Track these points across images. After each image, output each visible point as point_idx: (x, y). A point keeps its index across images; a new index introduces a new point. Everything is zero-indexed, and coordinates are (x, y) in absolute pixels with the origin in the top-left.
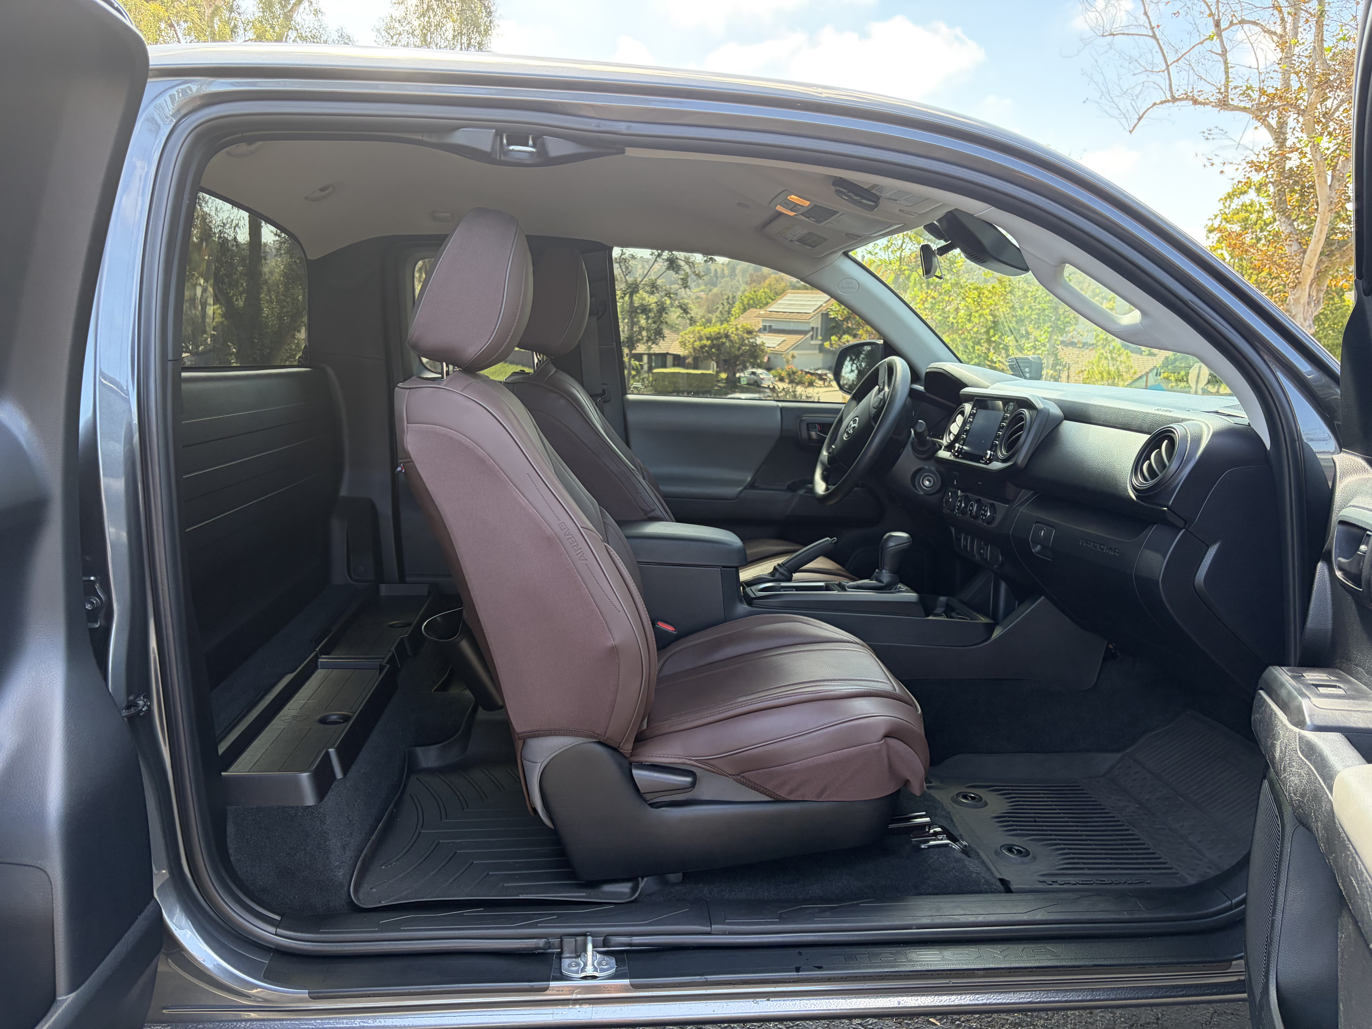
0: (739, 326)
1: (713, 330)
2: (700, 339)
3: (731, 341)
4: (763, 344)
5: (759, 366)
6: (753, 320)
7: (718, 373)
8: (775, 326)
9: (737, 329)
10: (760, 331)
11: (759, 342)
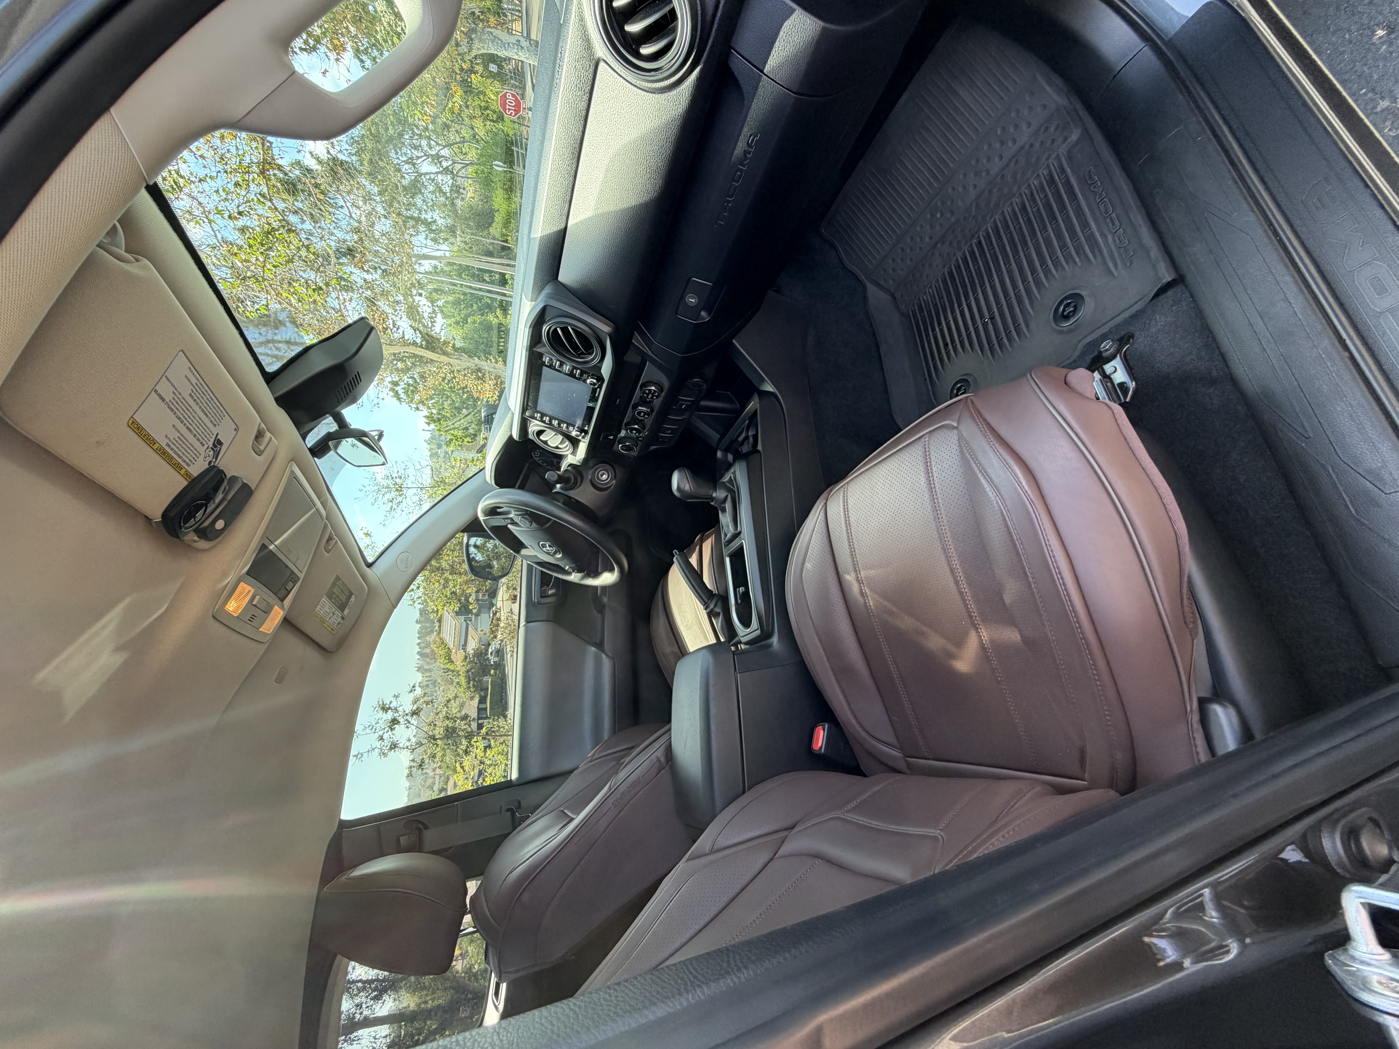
3: (471, 669)
4: (473, 649)
5: (487, 650)
6: (458, 657)
7: (491, 675)
9: (464, 665)
11: (472, 652)
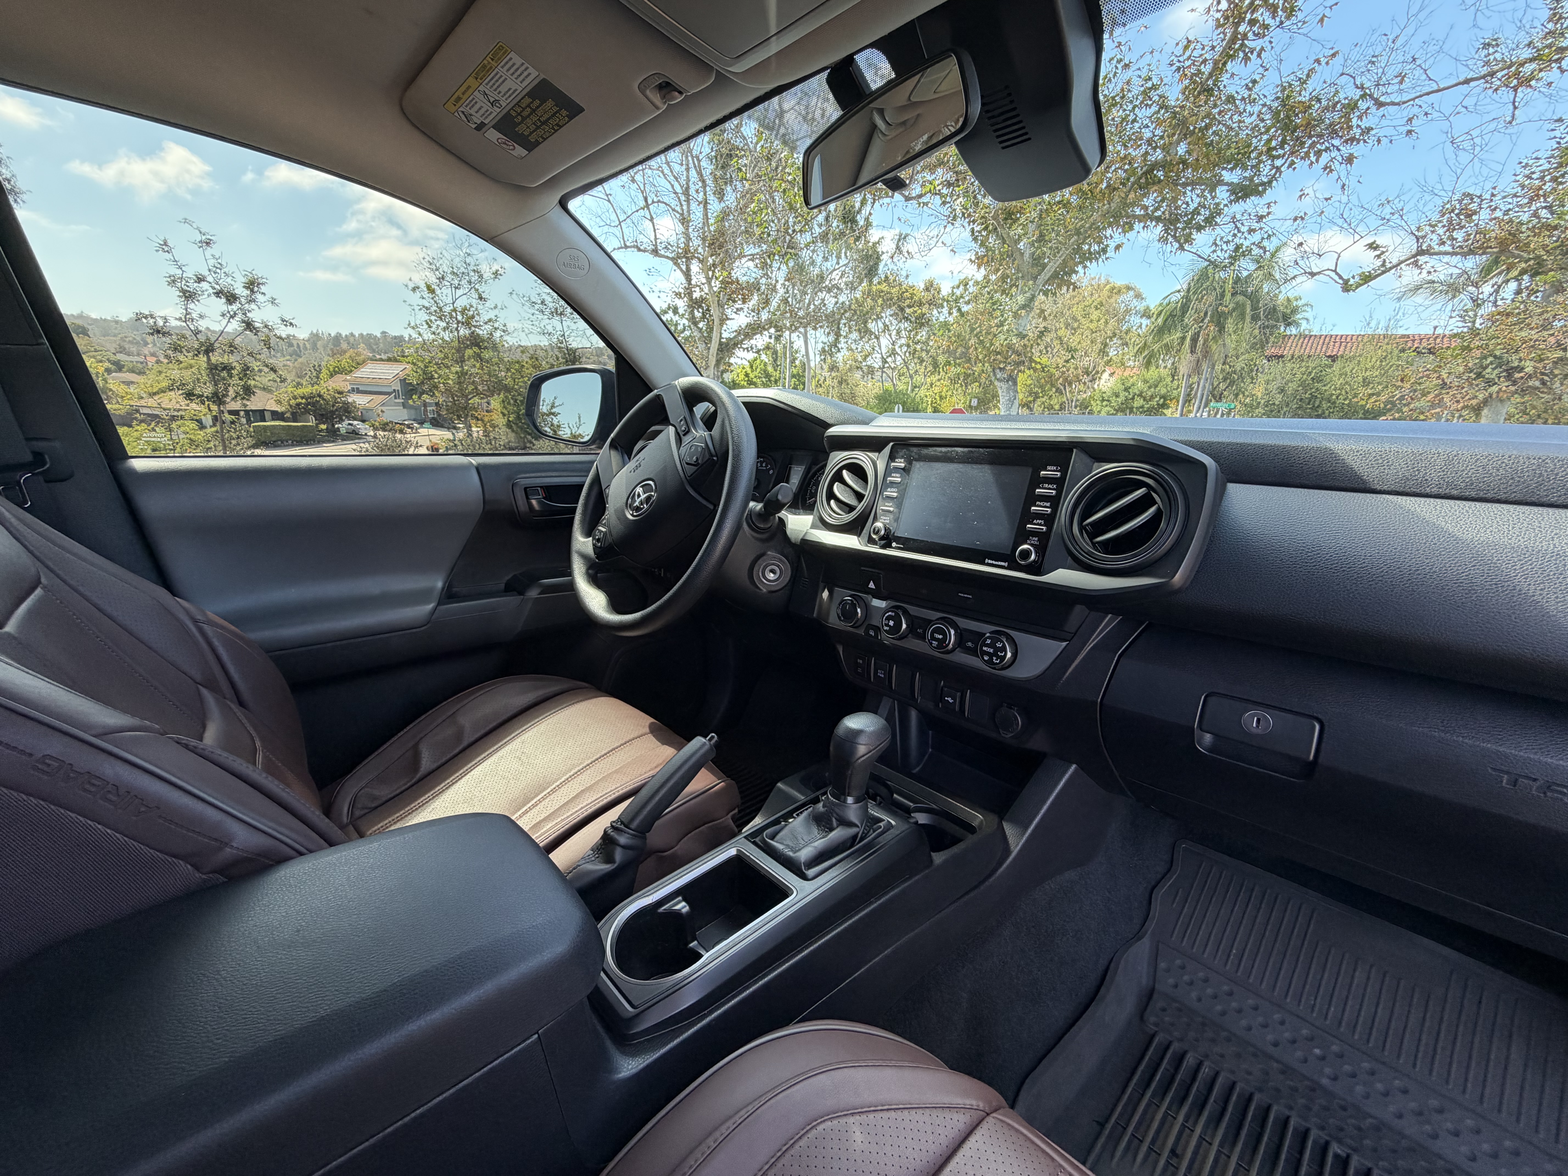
0: (330, 388)
1: (307, 390)
2: (295, 398)
3: (324, 399)
4: (354, 402)
5: (355, 419)
6: (340, 383)
7: (317, 424)
8: (361, 388)
9: (328, 390)
10: (349, 392)
11: (350, 400)
